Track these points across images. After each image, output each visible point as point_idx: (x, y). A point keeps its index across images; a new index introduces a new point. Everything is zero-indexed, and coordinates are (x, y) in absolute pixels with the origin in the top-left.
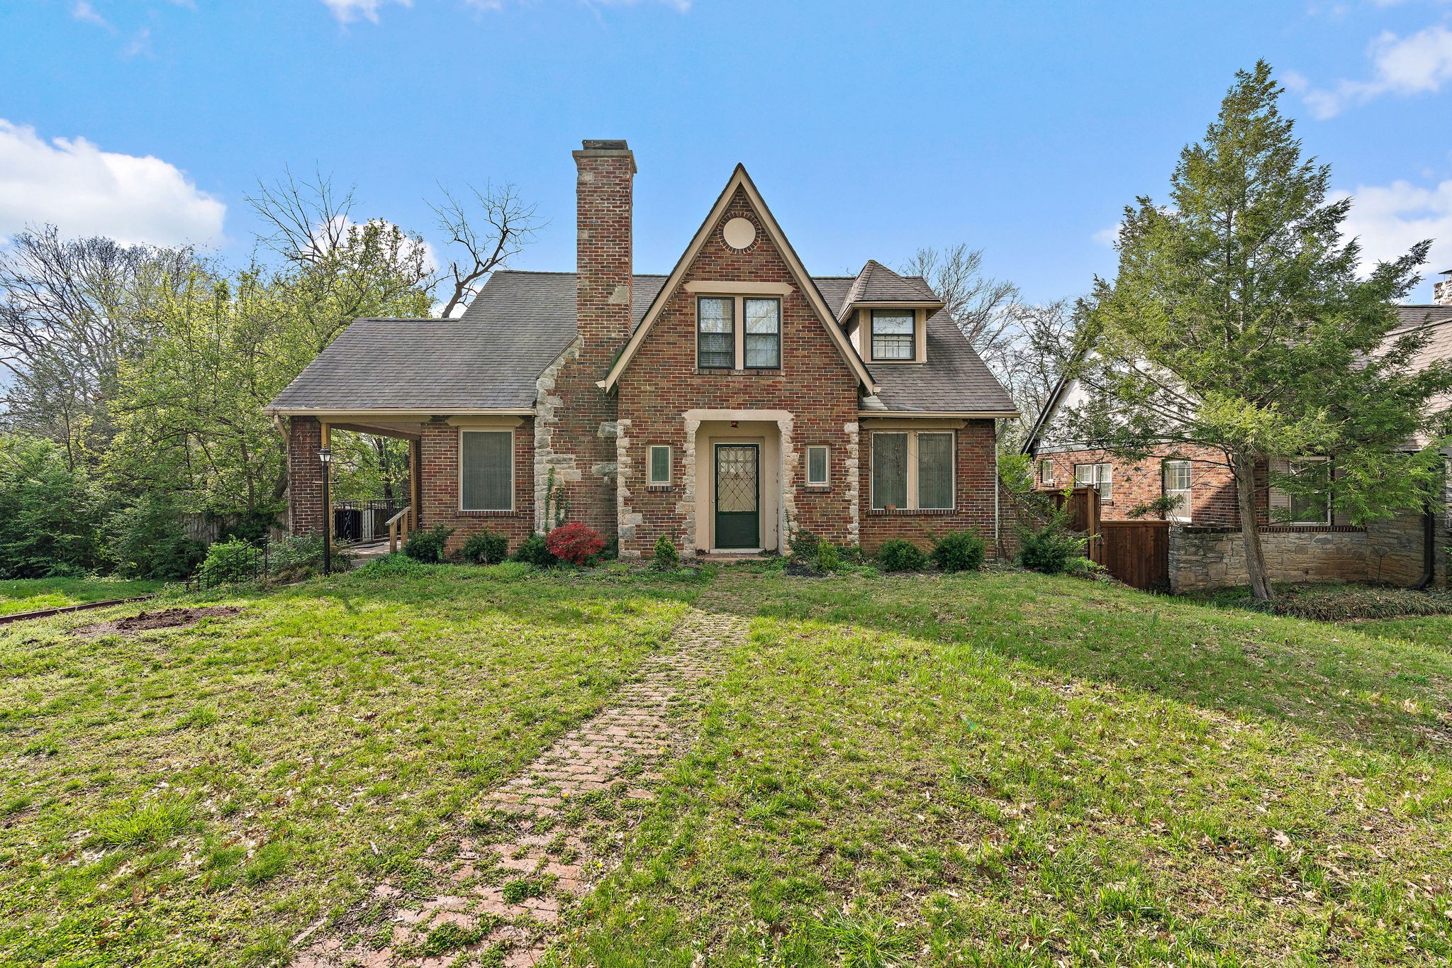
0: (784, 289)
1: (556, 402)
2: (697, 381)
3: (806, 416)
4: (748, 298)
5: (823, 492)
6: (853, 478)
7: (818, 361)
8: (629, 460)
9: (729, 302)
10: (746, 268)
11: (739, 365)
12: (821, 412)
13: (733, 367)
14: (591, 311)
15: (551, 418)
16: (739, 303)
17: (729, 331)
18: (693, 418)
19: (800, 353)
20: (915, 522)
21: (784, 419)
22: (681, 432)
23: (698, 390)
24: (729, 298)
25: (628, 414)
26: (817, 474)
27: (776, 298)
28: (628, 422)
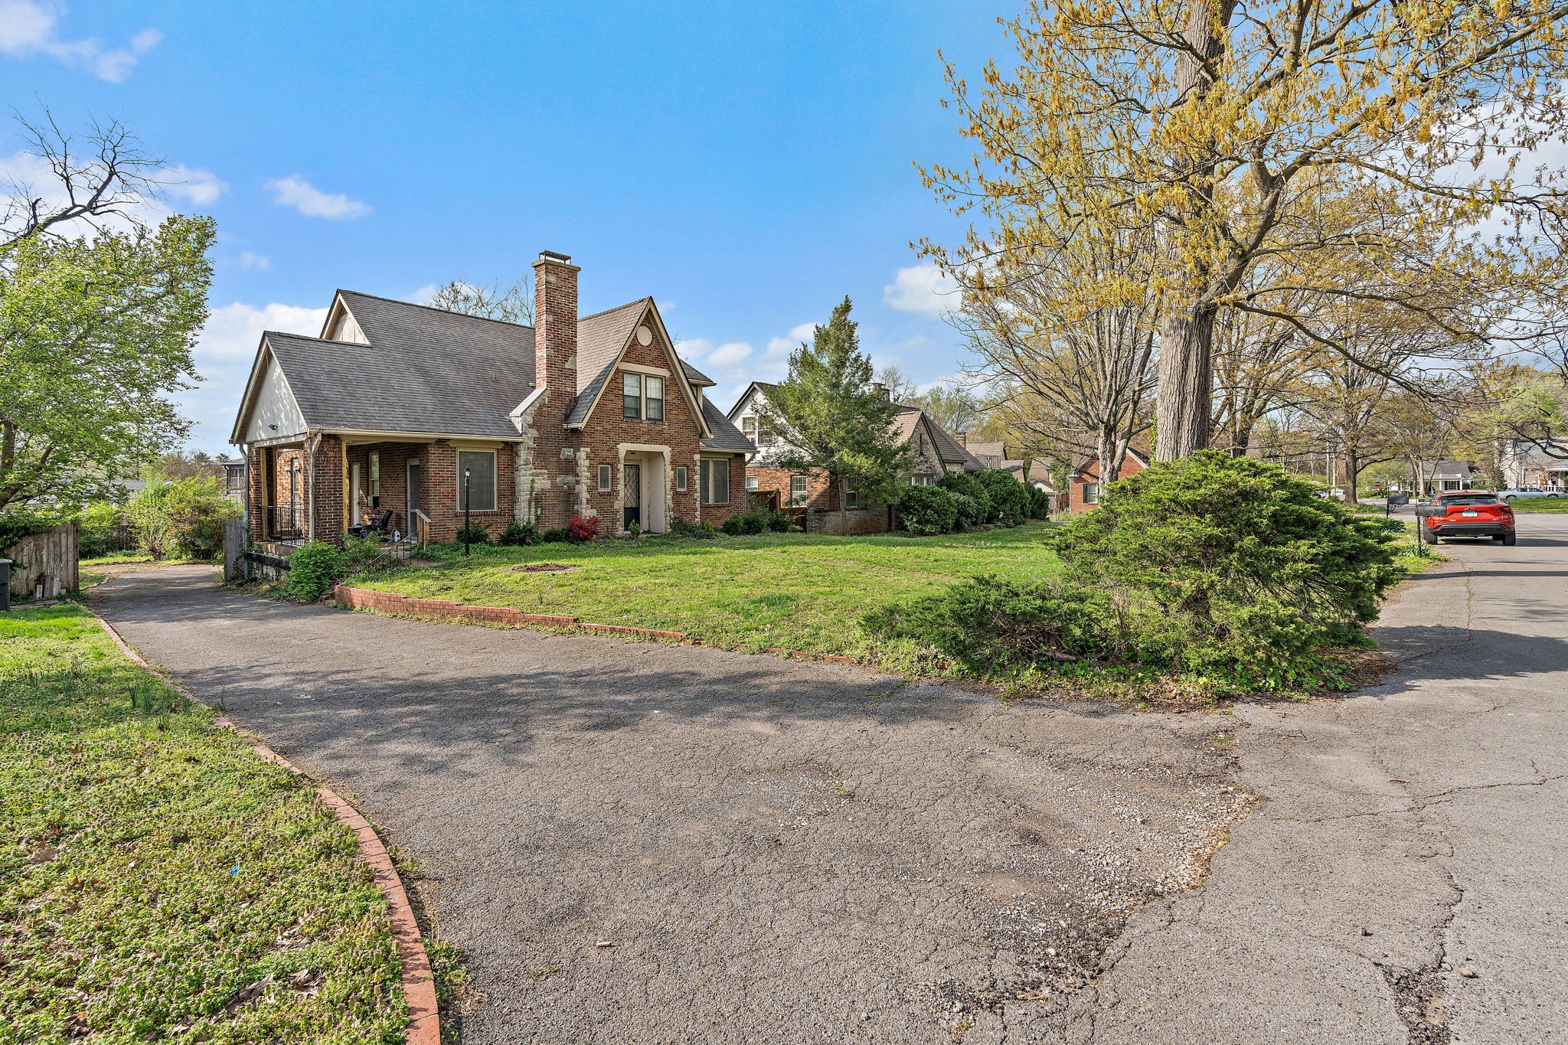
0: (665, 373)
1: (533, 433)
2: (624, 425)
3: (677, 449)
4: (648, 376)
5: (685, 494)
6: (698, 487)
7: (682, 417)
8: (588, 474)
9: (637, 377)
10: (648, 358)
11: (644, 418)
12: (684, 448)
13: (640, 417)
14: (556, 373)
15: (531, 444)
16: (643, 377)
17: (638, 394)
18: (623, 448)
19: (674, 412)
20: (714, 511)
21: (666, 450)
22: (616, 456)
23: (624, 431)
24: (639, 374)
25: (588, 444)
26: (681, 486)
27: (661, 378)
28: (588, 450)
